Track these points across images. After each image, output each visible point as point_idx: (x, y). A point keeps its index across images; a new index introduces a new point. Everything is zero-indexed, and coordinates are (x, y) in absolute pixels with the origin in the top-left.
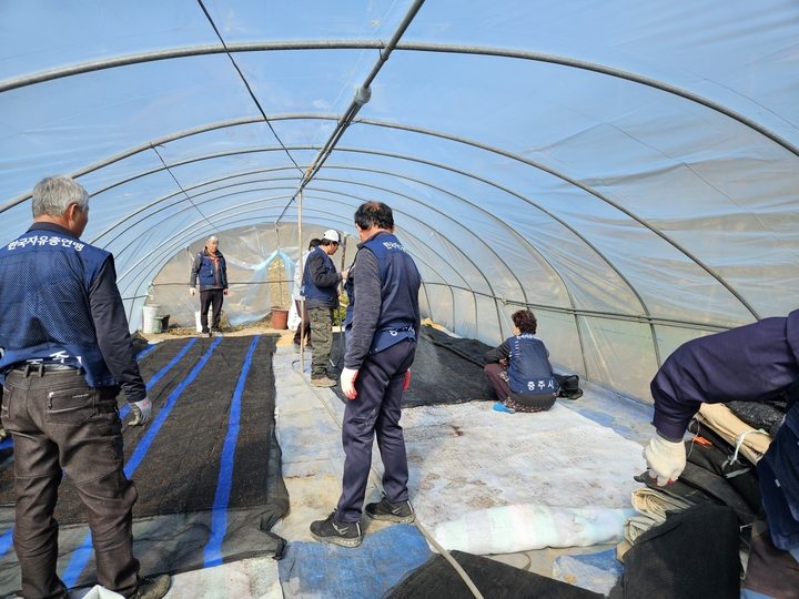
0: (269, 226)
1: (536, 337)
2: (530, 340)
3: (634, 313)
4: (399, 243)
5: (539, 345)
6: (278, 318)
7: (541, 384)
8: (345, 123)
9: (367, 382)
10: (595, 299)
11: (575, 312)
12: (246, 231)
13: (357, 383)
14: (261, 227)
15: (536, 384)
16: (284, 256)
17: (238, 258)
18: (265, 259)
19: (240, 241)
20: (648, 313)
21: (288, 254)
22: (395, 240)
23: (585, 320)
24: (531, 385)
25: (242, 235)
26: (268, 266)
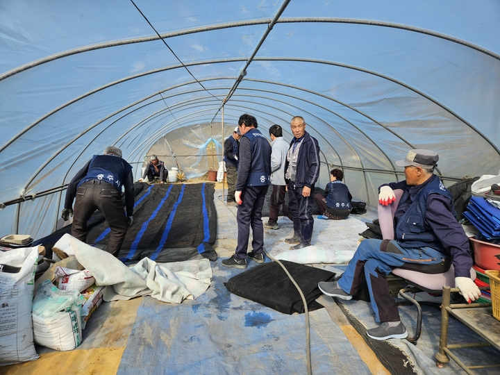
0: (207, 124)
1: (342, 182)
2: (339, 184)
3: (388, 169)
4: (260, 133)
5: (345, 187)
6: (212, 175)
7: (343, 204)
8: (239, 80)
9: (246, 196)
10: (371, 162)
11: (363, 170)
12: (195, 127)
13: (242, 197)
14: (203, 125)
15: (340, 204)
16: (215, 140)
17: (190, 141)
18: (205, 142)
19: (191, 132)
20: (394, 169)
21: (217, 139)
22: (259, 132)
23: (368, 174)
24: (338, 205)
25: (193, 129)
26: (206, 146)
